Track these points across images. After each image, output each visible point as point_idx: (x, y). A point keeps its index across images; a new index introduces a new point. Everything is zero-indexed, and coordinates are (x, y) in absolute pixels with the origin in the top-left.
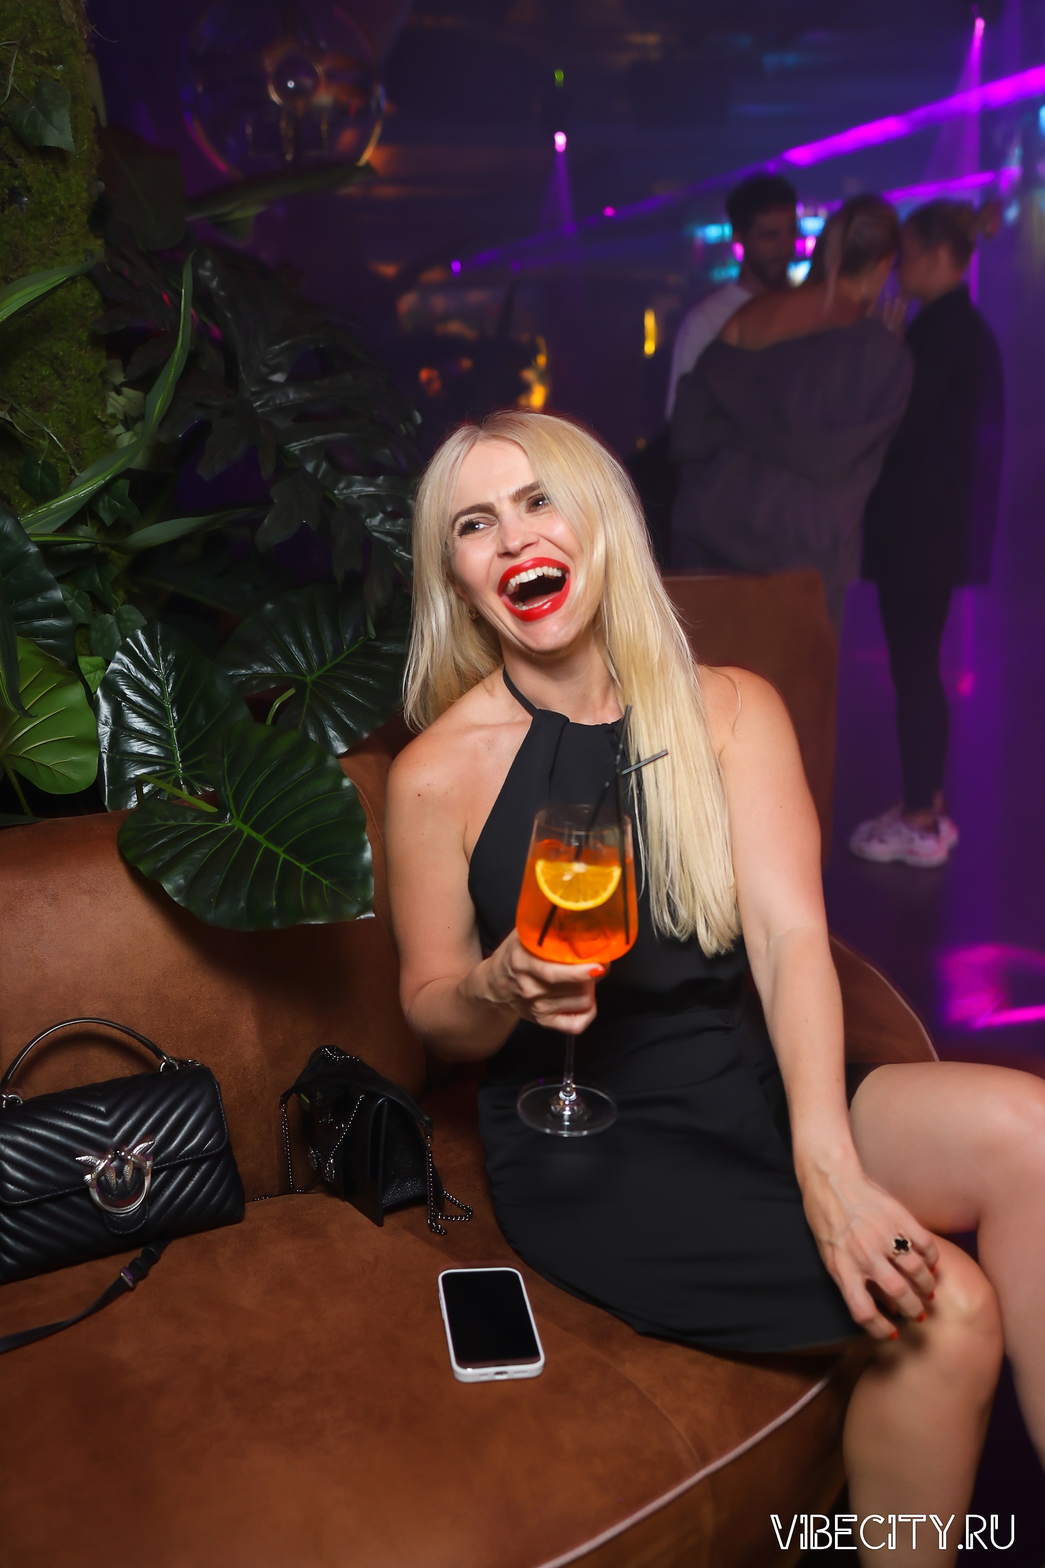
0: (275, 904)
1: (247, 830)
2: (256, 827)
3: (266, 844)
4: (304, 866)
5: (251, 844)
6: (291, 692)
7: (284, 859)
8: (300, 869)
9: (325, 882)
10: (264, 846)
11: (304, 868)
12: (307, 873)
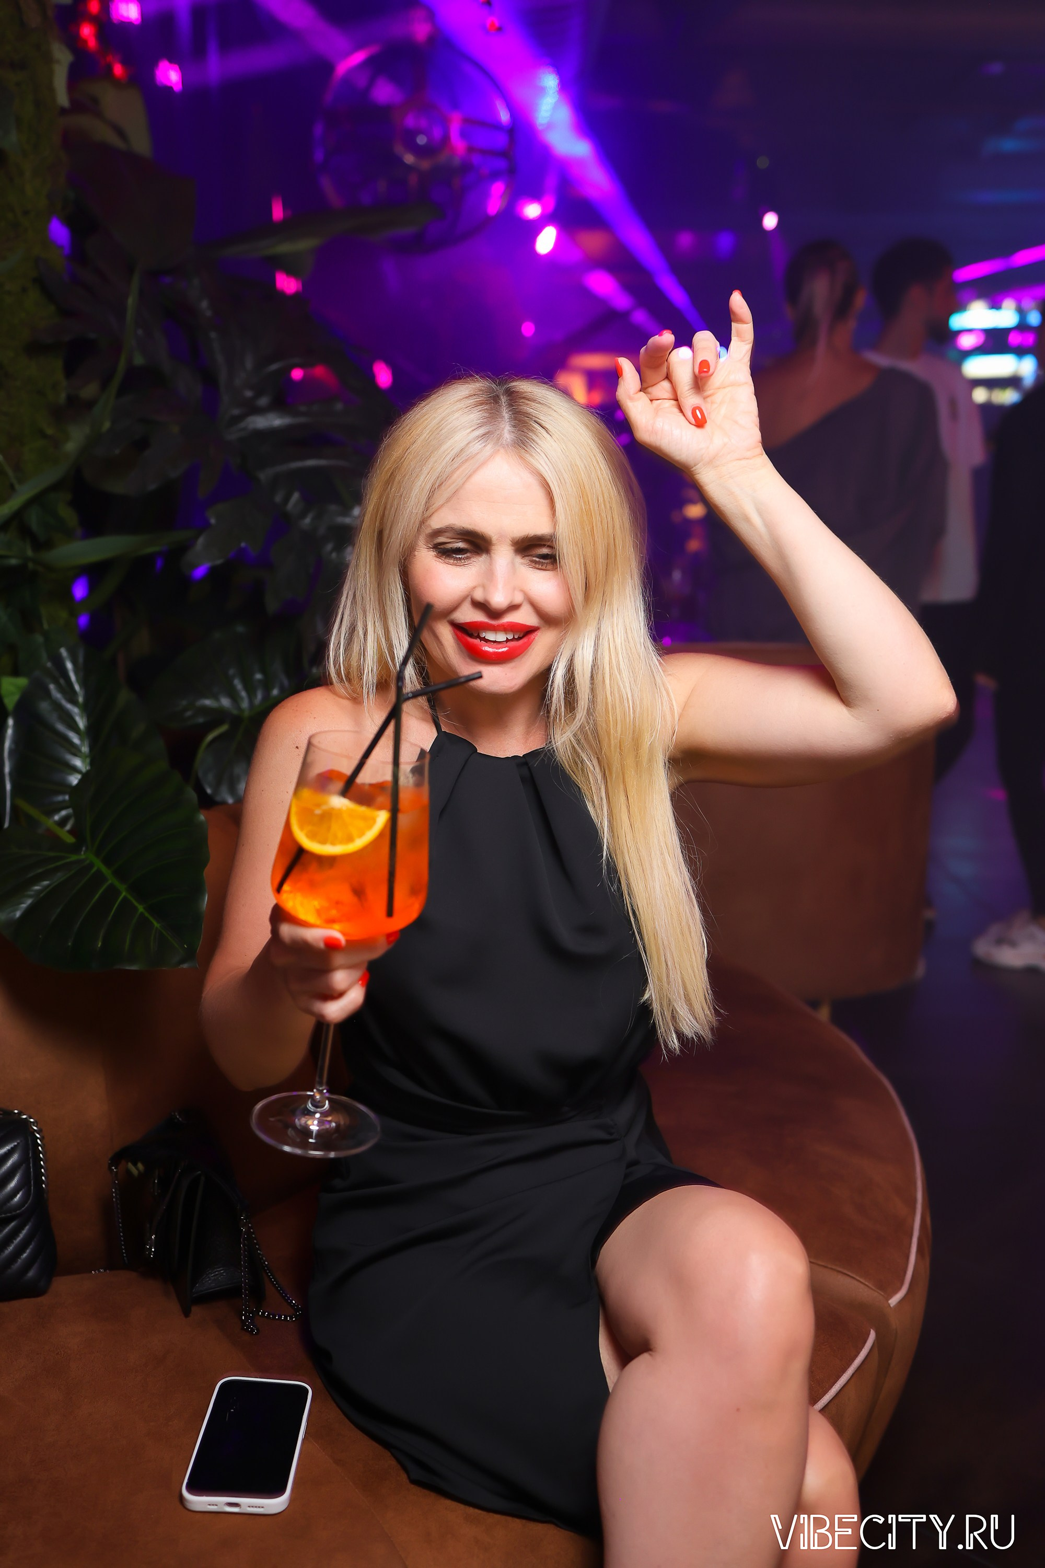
0: (99, 946)
1: (99, 865)
2: (107, 862)
3: (112, 880)
4: (141, 906)
5: (99, 878)
6: (224, 728)
7: (125, 898)
8: (136, 909)
9: (156, 924)
10: (110, 882)
11: (141, 909)
12: (142, 914)
